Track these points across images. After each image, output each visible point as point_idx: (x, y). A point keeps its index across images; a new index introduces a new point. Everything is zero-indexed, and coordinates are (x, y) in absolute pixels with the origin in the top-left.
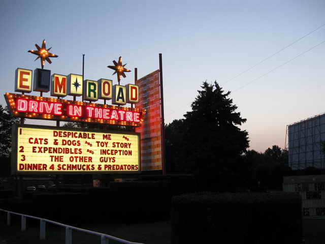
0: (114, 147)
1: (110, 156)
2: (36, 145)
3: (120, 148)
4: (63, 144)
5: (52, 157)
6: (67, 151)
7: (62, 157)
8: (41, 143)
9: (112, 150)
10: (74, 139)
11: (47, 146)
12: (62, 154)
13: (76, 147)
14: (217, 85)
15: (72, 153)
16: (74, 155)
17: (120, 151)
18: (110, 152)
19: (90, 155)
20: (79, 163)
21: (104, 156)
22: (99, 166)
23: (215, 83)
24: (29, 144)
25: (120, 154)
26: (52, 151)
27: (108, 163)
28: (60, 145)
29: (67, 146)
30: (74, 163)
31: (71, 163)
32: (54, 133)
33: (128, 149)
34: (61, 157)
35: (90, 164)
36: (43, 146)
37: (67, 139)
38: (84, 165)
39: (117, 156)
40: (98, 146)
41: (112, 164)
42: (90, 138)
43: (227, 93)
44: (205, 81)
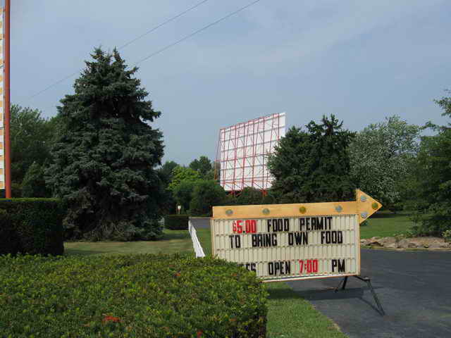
14: (118, 57)
23: (115, 51)
43: (132, 69)
44: (98, 48)
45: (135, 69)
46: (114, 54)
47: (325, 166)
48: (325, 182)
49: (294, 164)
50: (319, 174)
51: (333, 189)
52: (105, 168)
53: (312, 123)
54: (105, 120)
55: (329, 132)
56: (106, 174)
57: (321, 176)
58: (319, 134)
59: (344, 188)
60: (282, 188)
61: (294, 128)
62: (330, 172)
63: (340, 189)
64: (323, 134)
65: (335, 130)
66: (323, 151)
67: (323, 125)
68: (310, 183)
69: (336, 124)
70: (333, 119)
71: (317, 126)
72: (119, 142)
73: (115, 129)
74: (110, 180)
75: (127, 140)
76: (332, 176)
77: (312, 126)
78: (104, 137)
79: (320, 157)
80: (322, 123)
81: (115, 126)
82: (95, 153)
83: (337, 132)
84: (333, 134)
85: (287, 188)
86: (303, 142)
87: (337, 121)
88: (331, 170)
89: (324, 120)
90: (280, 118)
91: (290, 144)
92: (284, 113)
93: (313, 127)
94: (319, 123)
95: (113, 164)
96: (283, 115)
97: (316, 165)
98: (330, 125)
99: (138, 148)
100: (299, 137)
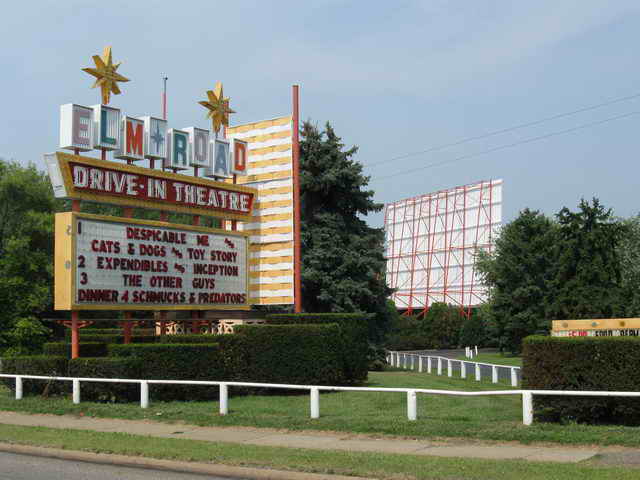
0: (213, 259)
1: (208, 277)
2: (102, 254)
3: (221, 263)
4: (142, 254)
5: (125, 276)
6: (146, 266)
7: (141, 276)
8: (110, 251)
9: (210, 266)
10: (156, 243)
11: (119, 256)
12: (139, 273)
13: (160, 258)
14: (331, 135)
15: (154, 270)
16: (157, 274)
17: (221, 267)
18: (206, 269)
19: (178, 274)
20: (163, 289)
21: (199, 276)
22: (192, 294)
23: (328, 125)
24: (93, 252)
25: (222, 274)
26: (126, 265)
27: (204, 291)
28: (137, 256)
29: (147, 257)
30: (157, 290)
31: (153, 289)
32: (128, 232)
33: (232, 264)
34: (138, 276)
35: (179, 290)
36: (113, 255)
37: (146, 243)
38: (171, 293)
39: (217, 277)
40: (191, 257)
41: (209, 291)
42: (179, 242)
43: (349, 149)
44: (306, 121)
45: (354, 150)
46: (326, 130)
47: (584, 273)
48: (586, 297)
49: (528, 268)
50: (576, 286)
51: (597, 308)
52: (327, 279)
53: (565, 210)
54: (319, 216)
55: (590, 224)
56: (327, 286)
57: (579, 288)
58: (576, 227)
59: (613, 306)
60: (509, 305)
61: (527, 212)
62: (591, 282)
63: (608, 307)
64: (581, 226)
65: (598, 221)
66: (582, 252)
67: (581, 214)
68: (562, 298)
69: (600, 212)
70: (596, 204)
71: (572, 215)
72: (338, 245)
73: (332, 228)
74: (331, 292)
75: (347, 241)
76: (597, 288)
77: (565, 214)
78: (320, 239)
79: (577, 260)
80: (581, 211)
81: (333, 224)
82: (313, 258)
83: (601, 224)
84: (596, 226)
85: (517, 305)
86: (542, 234)
87: (602, 207)
88: (594, 280)
89: (582, 206)
90: (494, 189)
91: (522, 237)
92: (500, 181)
93: (567, 217)
94: (576, 210)
95: (332, 273)
96: (499, 184)
97: (571, 273)
98: (591, 213)
99: (362, 253)
100: (535, 226)
